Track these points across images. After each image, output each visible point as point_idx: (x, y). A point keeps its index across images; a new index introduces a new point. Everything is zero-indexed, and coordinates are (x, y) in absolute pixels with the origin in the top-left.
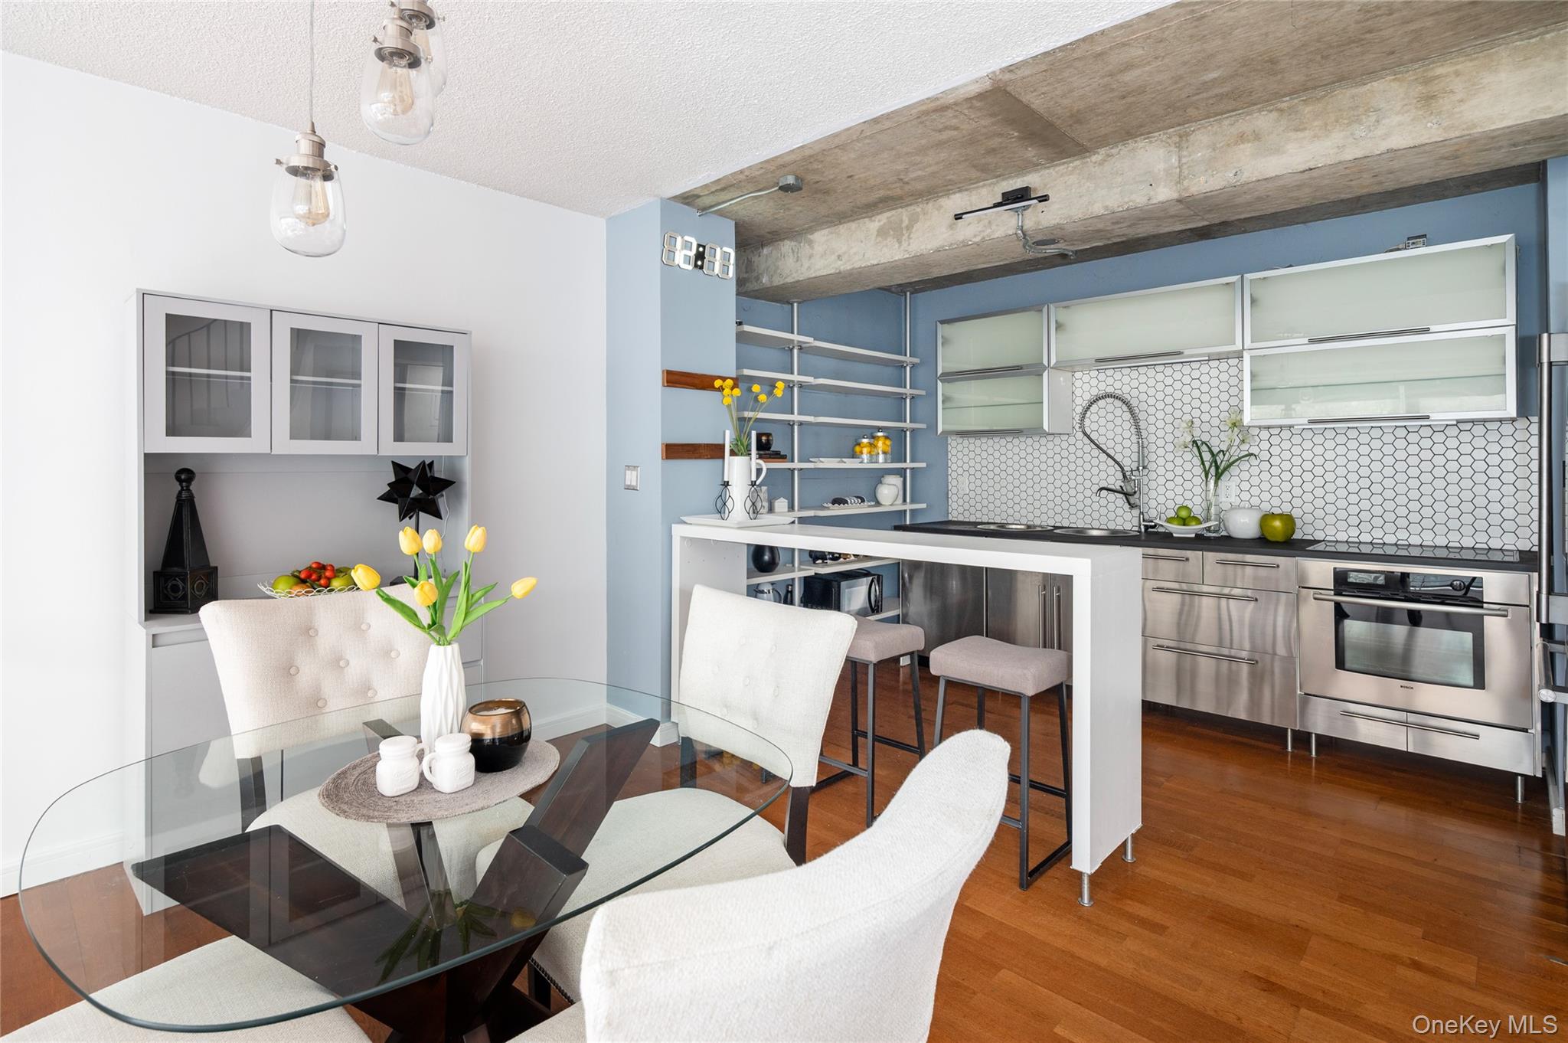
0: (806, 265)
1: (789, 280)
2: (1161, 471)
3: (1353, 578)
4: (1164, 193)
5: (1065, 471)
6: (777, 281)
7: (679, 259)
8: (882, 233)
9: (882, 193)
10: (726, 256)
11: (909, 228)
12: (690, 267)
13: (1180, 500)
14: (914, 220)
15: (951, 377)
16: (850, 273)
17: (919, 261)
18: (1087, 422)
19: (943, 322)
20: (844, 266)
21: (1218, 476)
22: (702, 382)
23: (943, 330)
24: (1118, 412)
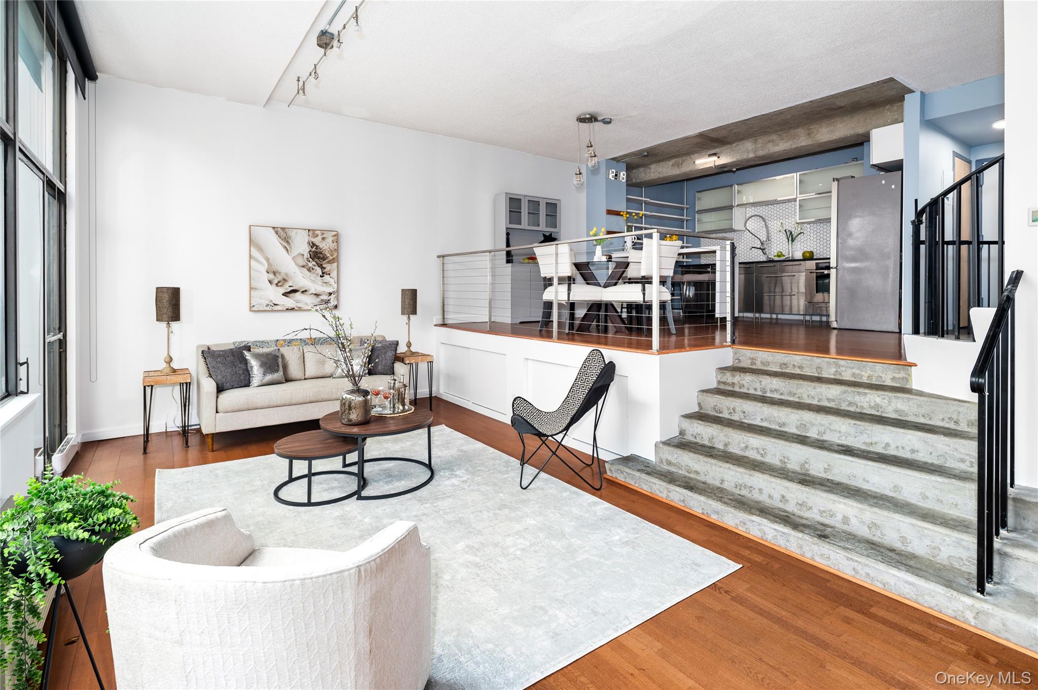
0: (648, 175)
1: (643, 180)
2: (775, 241)
3: (820, 265)
4: (751, 155)
5: (743, 244)
6: (638, 181)
7: (611, 177)
8: (673, 165)
9: (673, 155)
10: (624, 174)
11: (682, 164)
12: (613, 179)
13: (778, 250)
14: (683, 161)
15: (701, 212)
16: (663, 178)
17: (685, 174)
18: (747, 225)
19: (697, 192)
20: (661, 176)
21: (793, 241)
22: (617, 213)
23: (697, 195)
24: (759, 220)
